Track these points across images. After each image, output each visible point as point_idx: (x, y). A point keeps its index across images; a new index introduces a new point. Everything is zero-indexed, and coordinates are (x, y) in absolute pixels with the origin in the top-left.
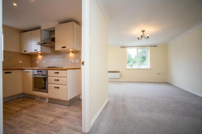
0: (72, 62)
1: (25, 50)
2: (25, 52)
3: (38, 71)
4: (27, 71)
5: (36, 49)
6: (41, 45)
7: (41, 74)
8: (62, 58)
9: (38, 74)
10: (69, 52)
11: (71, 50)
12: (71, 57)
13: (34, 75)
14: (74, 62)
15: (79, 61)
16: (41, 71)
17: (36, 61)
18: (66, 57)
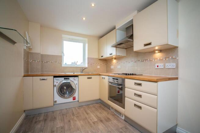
0: (159, 68)
1: (102, 55)
2: (102, 58)
3: (113, 79)
4: (104, 77)
5: (111, 53)
6: (116, 47)
7: (117, 83)
8: (142, 61)
9: (113, 82)
10: (153, 52)
11: (157, 48)
12: (157, 59)
13: (110, 82)
14: (163, 67)
15: (174, 64)
16: (117, 79)
17: (111, 66)
18: (147, 60)
